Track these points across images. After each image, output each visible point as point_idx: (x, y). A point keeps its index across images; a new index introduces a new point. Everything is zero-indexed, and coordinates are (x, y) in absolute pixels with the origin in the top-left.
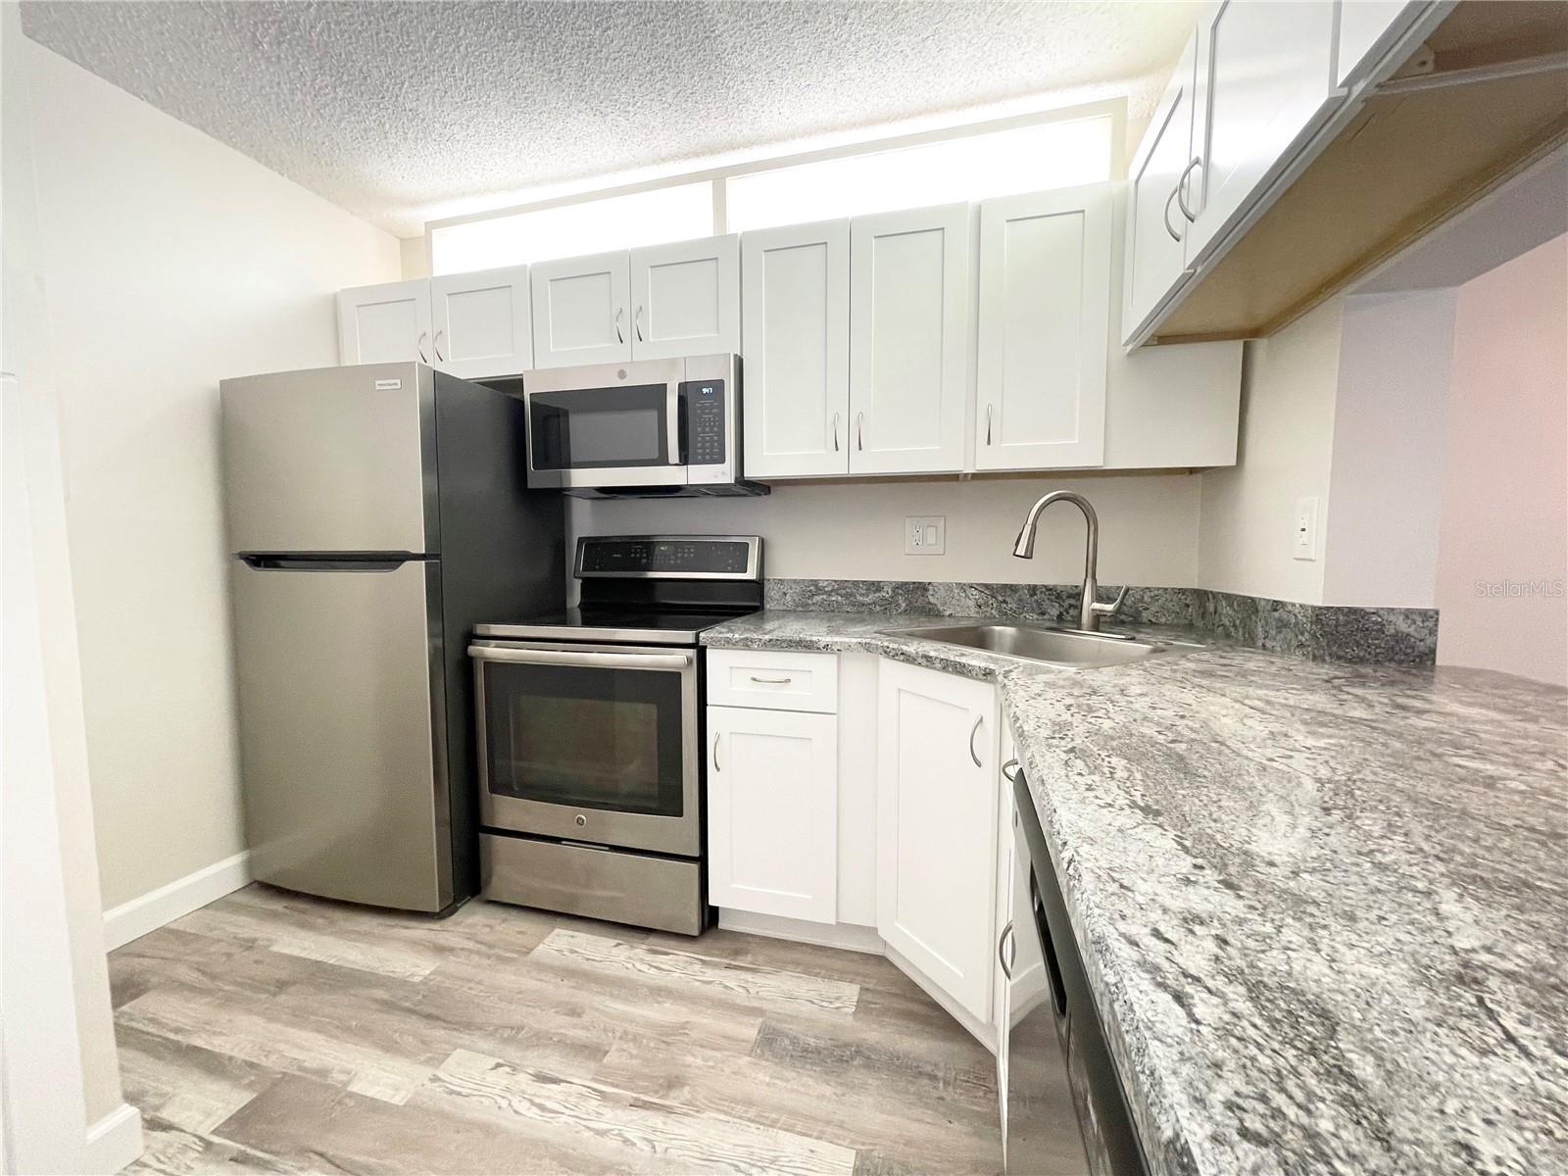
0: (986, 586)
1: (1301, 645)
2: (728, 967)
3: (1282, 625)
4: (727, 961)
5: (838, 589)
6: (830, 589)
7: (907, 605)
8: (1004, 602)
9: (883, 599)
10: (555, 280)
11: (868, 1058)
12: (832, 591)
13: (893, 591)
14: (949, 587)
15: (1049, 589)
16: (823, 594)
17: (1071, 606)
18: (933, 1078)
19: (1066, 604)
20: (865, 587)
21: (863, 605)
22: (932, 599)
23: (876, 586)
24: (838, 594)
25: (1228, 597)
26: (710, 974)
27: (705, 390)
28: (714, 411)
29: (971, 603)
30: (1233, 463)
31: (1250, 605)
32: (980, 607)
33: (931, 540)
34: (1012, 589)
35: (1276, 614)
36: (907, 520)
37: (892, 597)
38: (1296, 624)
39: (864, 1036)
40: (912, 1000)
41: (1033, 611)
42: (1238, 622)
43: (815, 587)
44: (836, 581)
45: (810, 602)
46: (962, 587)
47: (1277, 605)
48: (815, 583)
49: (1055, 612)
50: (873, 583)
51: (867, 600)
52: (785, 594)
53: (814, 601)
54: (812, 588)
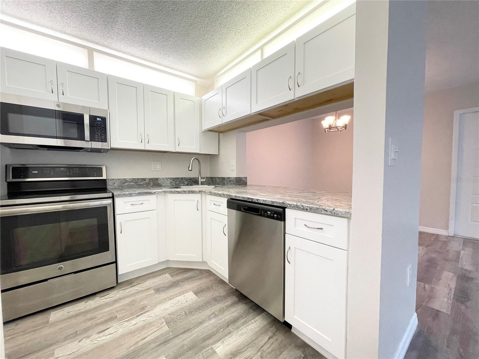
0: (172, 178)
1: (234, 183)
2: (131, 287)
3: (230, 181)
4: (130, 286)
5: (133, 181)
6: (130, 181)
7: (153, 184)
8: (176, 181)
9: (146, 183)
10: (7, 56)
11: (181, 281)
12: (131, 181)
13: (149, 181)
14: (163, 179)
15: (185, 178)
16: (128, 183)
17: (189, 182)
18: (194, 277)
19: (188, 181)
20: (141, 180)
21: (141, 185)
22: (159, 182)
23: (144, 180)
24: (133, 182)
25: (219, 178)
26: (128, 290)
27: (98, 119)
28: (102, 126)
29: (169, 182)
30: (218, 154)
31: (224, 179)
32: (171, 183)
33: (158, 167)
34: (178, 178)
35: (229, 179)
36: (152, 162)
37: (149, 182)
38: (233, 180)
39: (177, 279)
40: (181, 270)
41: (182, 183)
42: (221, 182)
43: (125, 181)
44: (132, 179)
45: (123, 185)
46: (166, 179)
47: (228, 178)
48: (125, 179)
49: (186, 183)
50: (143, 179)
51: (142, 183)
52: (115, 183)
53: (125, 185)
54: (124, 181)
